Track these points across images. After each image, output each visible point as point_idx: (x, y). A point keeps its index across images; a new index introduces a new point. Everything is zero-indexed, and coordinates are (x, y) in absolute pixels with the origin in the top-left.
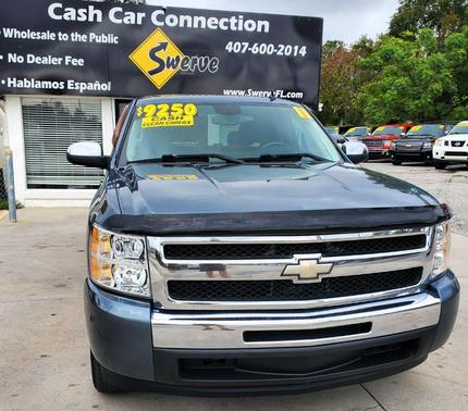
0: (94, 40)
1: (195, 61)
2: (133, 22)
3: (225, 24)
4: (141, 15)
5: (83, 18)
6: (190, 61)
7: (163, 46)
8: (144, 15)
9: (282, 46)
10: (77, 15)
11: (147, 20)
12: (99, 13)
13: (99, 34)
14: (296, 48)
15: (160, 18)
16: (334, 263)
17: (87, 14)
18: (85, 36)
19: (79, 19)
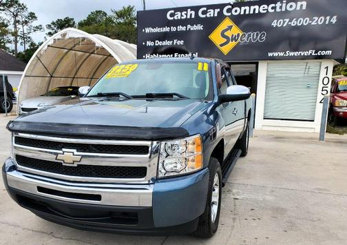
0: (190, 29)
1: (249, 36)
2: (212, 15)
3: (272, 8)
4: (217, 11)
5: (184, 17)
6: (247, 36)
7: (230, 28)
8: (219, 10)
9: (316, 18)
10: (182, 16)
11: (221, 13)
12: (193, 13)
13: (192, 25)
14: (328, 18)
15: (229, 11)
16: (83, 156)
17: (186, 14)
18: (185, 27)
19: (182, 18)
